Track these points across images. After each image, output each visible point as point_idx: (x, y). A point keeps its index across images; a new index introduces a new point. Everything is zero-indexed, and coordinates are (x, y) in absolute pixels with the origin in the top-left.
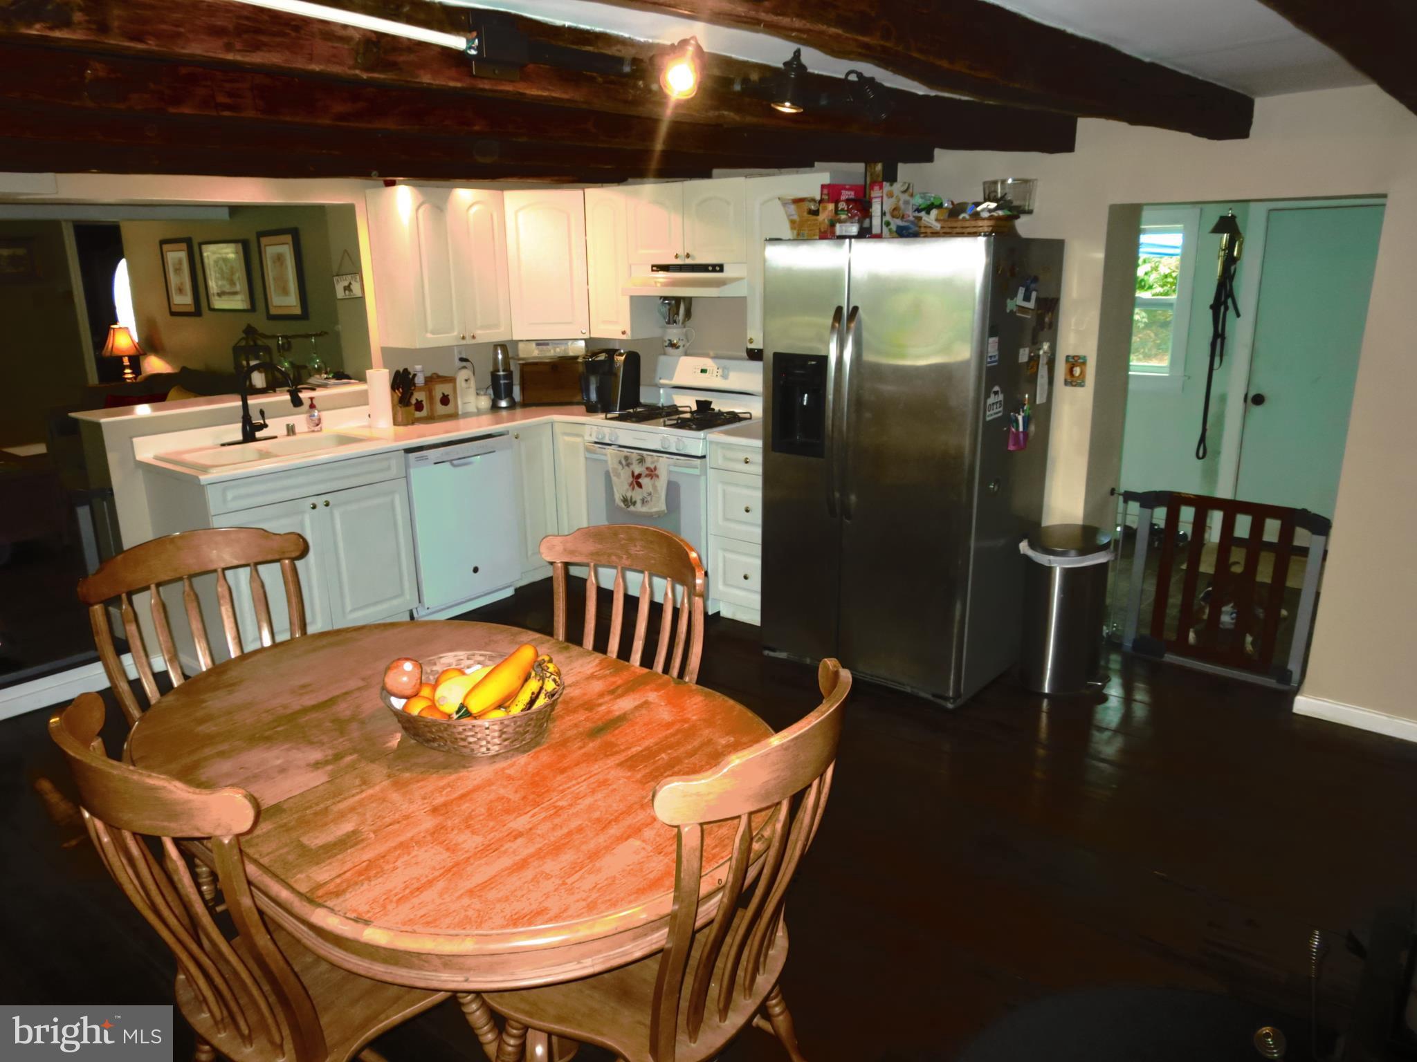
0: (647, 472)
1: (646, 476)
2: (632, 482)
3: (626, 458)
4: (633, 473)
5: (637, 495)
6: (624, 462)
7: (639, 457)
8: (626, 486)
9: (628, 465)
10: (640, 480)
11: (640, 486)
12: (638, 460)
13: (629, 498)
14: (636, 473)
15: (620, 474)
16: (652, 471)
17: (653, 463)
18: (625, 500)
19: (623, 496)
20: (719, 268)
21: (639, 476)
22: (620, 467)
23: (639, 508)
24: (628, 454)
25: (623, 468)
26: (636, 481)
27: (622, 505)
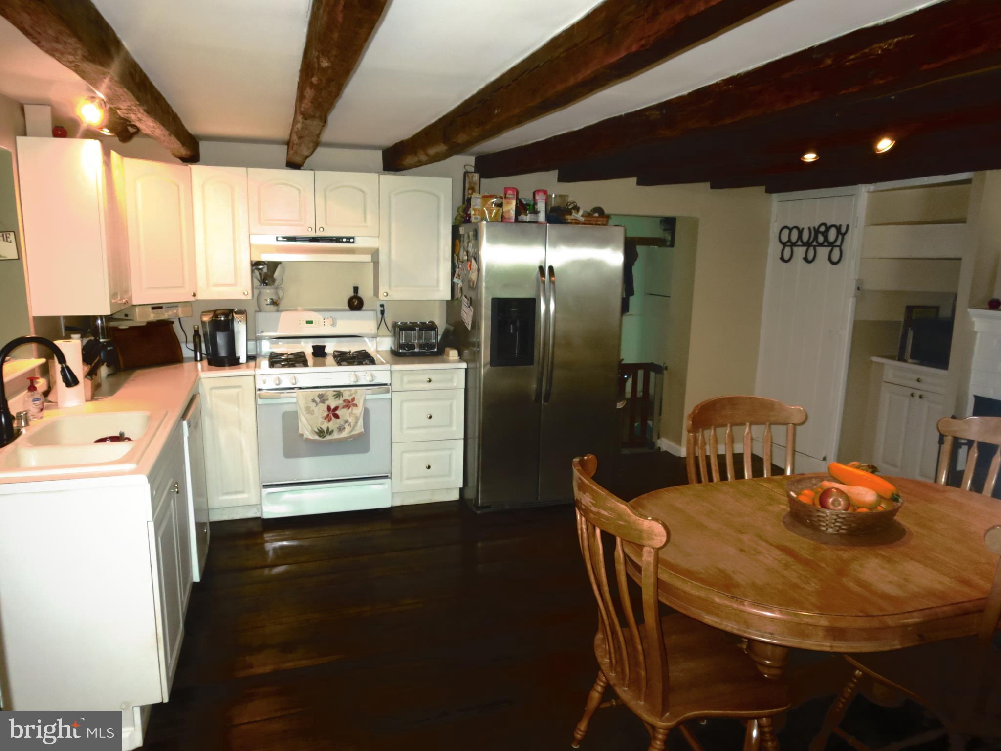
0: (344, 404)
1: (343, 407)
2: (328, 415)
3: (321, 396)
4: (329, 408)
5: (333, 424)
6: (318, 400)
7: (336, 393)
8: (321, 420)
9: (323, 401)
10: (337, 412)
11: (337, 416)
12: (334, 395)
13: (325, 430)
14: (332, 407)
15: (313, 411)
16: (349, 402)
17: (351, 395)
18: (321, 433)
19: (318, 429)
20: (349, 240)
21: (336, 408)
22: (314, 404)
23: (336, 436)
24: (323, 392)
25: (317, 404)
26: (333, 413)
27: (317, 437)
